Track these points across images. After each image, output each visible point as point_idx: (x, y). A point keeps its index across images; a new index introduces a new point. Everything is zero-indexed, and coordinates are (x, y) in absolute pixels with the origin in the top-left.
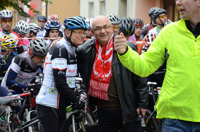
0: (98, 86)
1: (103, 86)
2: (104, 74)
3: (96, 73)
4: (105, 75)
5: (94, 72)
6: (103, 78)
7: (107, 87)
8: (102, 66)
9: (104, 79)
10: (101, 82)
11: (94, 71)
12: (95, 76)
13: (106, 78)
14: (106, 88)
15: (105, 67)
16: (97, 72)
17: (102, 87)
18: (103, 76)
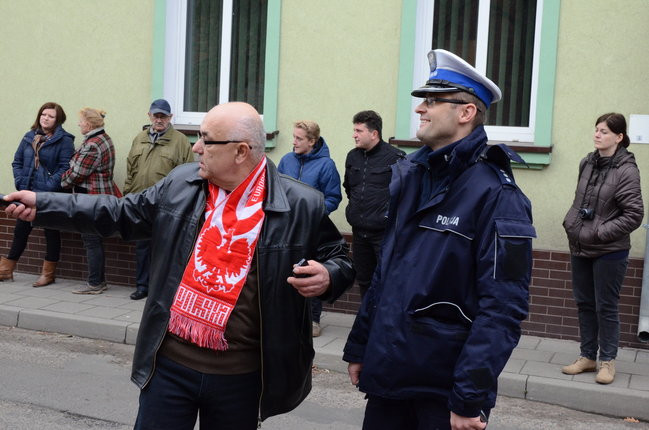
0: (197, 305)
1: (216, 308)
2: (223, 274)
3: (200, 266)
4: (227, 276)
5: (196, 262)
6: (218, 284)
7: (226, 314)
8: (218, 247)
9: (220, 289)
10: (212, 295)
11: (197, 259)
12: (196, 277)
13: (228, 287)
14: (222, 317)
15: (229, 252)
16: (203, 264)
17: (212, 311)
18: (220, 277)
